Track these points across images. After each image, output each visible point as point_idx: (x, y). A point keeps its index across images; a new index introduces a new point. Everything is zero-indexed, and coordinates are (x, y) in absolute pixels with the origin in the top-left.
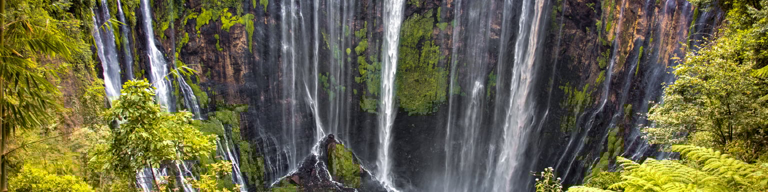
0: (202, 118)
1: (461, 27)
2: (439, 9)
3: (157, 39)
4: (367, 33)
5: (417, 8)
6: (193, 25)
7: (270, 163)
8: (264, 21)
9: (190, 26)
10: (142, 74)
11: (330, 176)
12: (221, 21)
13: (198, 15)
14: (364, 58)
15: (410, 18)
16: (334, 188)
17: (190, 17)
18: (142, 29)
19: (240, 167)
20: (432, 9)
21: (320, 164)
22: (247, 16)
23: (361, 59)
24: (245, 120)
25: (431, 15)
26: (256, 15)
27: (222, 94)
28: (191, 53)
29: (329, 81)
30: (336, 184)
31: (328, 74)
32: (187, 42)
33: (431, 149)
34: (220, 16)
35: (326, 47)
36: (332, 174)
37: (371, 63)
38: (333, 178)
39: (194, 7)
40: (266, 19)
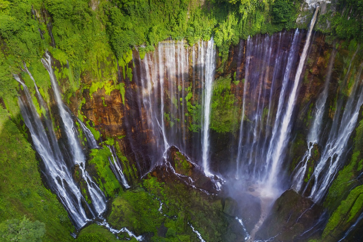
0: (98, 146)
1: (248, 83)
2: (235, 73)
3: (66, 105)
4: (192, 89)
5: (222, 73)
6: (88, 93)
7: (139, 166)
8: (131, 86)
9: (86, 94)
10: (58, 128)
11: (174, 170)
12: (104, 89)
13: (90, 87)
14: (190, 103)
15: (218, 79)
16: (177, 178)
17: (85, 88)
18: (54, 100)
19: (122, 171)
20: (231, 74)
21: (168, 164)
22: (121, 84)
23: (188, 104)
24: (123, 144)
25: (230, 77)
26: (125, 84)
27: (109, 131)
28: (88, 109)
29: (170, 116)
30: (178, 175)
31: (169, 112)
32: (85, 103)
33: (229, 150)
34: (104, 86)
35: (168, 98)
36: (175, 169)
37: (195, 105)
38: (175, 171)
39: (87, 82)
40: (132, 86)
